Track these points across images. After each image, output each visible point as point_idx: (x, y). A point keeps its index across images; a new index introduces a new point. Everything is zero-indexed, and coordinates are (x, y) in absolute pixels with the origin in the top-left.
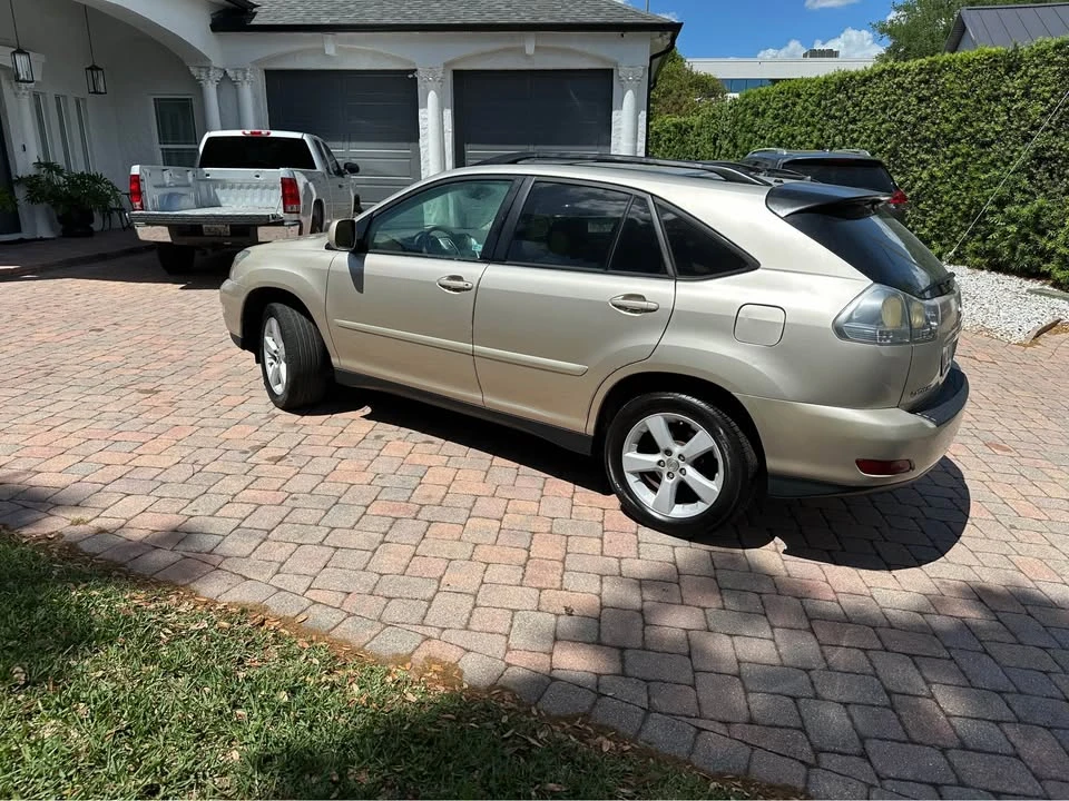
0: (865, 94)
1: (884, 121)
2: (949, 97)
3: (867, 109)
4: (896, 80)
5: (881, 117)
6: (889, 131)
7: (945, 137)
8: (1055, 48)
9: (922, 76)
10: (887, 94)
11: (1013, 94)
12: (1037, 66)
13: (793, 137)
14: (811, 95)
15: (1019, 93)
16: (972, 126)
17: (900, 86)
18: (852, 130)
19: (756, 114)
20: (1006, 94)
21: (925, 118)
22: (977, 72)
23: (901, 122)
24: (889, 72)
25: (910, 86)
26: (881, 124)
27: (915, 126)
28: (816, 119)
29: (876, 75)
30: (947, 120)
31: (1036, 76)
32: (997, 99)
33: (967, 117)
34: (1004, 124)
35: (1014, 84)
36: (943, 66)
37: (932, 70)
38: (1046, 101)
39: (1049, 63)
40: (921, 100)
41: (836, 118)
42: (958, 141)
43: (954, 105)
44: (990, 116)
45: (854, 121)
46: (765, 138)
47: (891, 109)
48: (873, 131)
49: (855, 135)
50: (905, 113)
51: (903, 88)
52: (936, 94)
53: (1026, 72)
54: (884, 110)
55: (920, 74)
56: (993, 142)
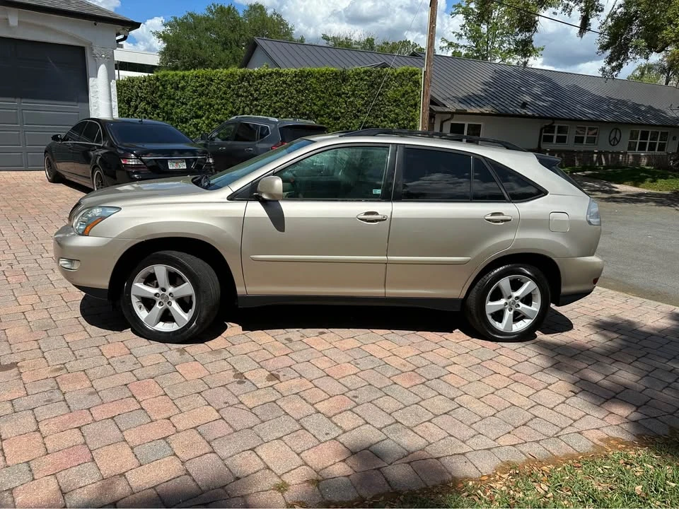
0: (261, 84)
1: (277, 102)
2: (314, 91)
3: (265, 93)
4: (282, 79)
5: (275, 99)
6: (281, 107)
7: (314, 113)
8: (364, 73)
9: (297, 78)
10: (276, 86)
11: (348, 94)
12: (356, 80)
13: (211, 105)
14: (222, 81)
15: (350, 93)
16: (328, 109)
17: (284, 82)
18: (256, 104)
19: (177, 88)
20: (343, 93)
21: (301, 102)
22: (327, 79)
23: (287, 103)
24: (276, 74)
25: (290, 83)
26: (275, 103)
27: (296, 106)
28: (228, 96)
29: (267, 74)
30: (315, 104)
31: (356, 86)
32: (339, 95)
33: (326, 103)
34: (344, 108)
35: (346, 89)
36: (308, 75)
37: (302, 76)
38: (363, 99)
39: (362, 79)
40: (298, 92)
41: (243, 96)
42: (322, 116)
43: (318, 97)
44: (337, 104)
45: (256, 99)
46: (186, 104)
47: (280, 95)
48: (270, 106)
49: (259, 108)
50: (289, 98)
51: (286, 84)
52: (307, 89)
53: (351, 83)
54: (276, 95)
55: (295, 77)
56: (339, 118)
